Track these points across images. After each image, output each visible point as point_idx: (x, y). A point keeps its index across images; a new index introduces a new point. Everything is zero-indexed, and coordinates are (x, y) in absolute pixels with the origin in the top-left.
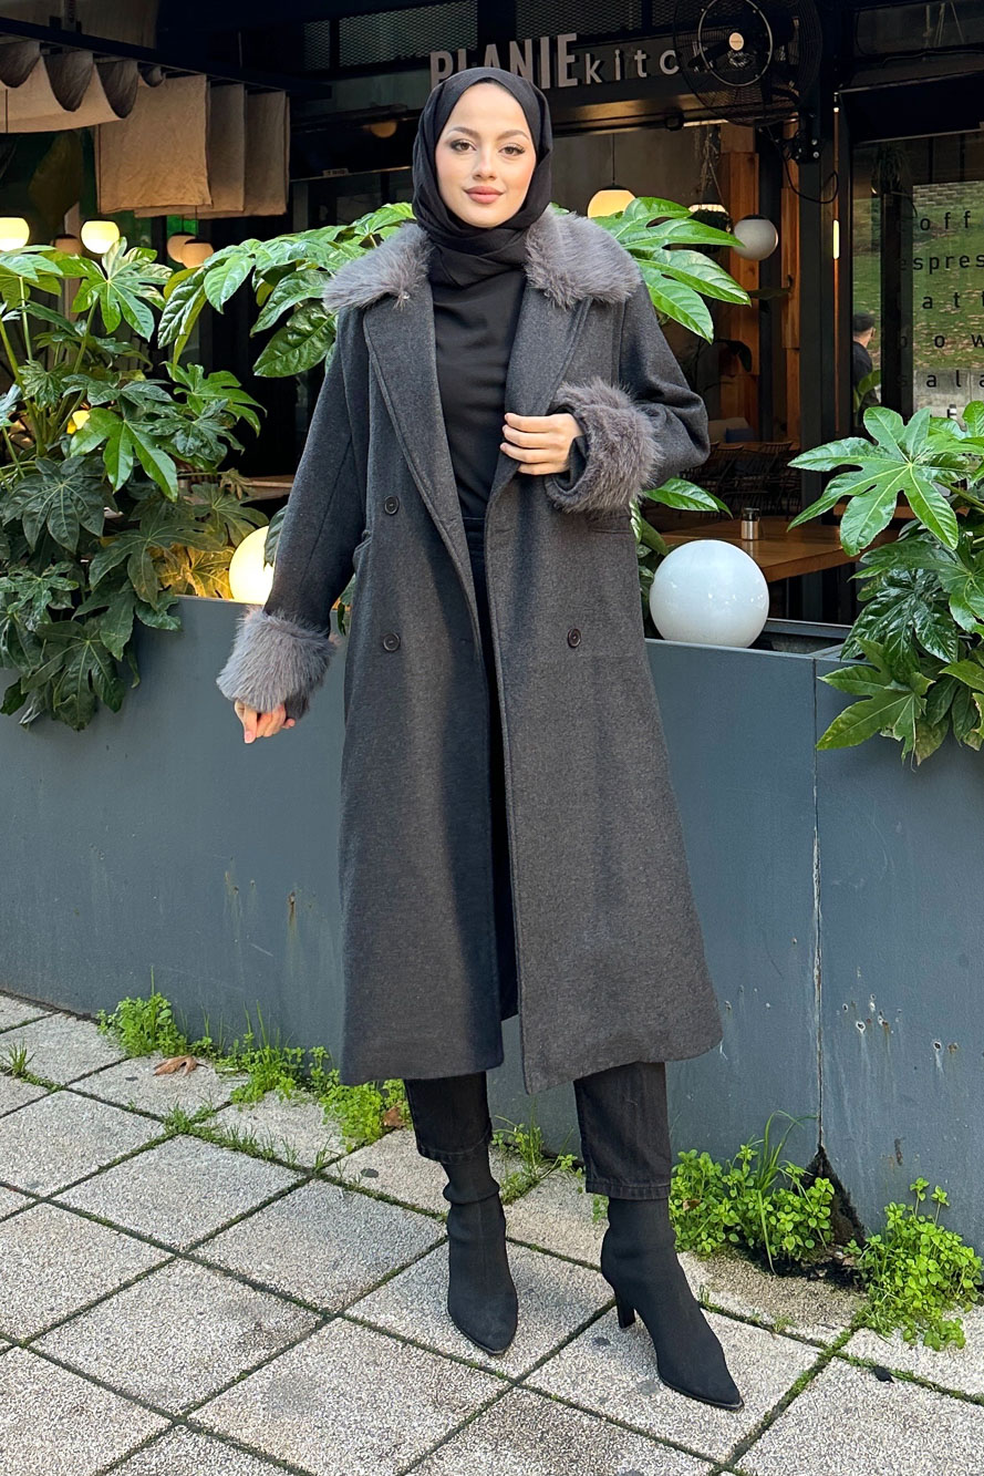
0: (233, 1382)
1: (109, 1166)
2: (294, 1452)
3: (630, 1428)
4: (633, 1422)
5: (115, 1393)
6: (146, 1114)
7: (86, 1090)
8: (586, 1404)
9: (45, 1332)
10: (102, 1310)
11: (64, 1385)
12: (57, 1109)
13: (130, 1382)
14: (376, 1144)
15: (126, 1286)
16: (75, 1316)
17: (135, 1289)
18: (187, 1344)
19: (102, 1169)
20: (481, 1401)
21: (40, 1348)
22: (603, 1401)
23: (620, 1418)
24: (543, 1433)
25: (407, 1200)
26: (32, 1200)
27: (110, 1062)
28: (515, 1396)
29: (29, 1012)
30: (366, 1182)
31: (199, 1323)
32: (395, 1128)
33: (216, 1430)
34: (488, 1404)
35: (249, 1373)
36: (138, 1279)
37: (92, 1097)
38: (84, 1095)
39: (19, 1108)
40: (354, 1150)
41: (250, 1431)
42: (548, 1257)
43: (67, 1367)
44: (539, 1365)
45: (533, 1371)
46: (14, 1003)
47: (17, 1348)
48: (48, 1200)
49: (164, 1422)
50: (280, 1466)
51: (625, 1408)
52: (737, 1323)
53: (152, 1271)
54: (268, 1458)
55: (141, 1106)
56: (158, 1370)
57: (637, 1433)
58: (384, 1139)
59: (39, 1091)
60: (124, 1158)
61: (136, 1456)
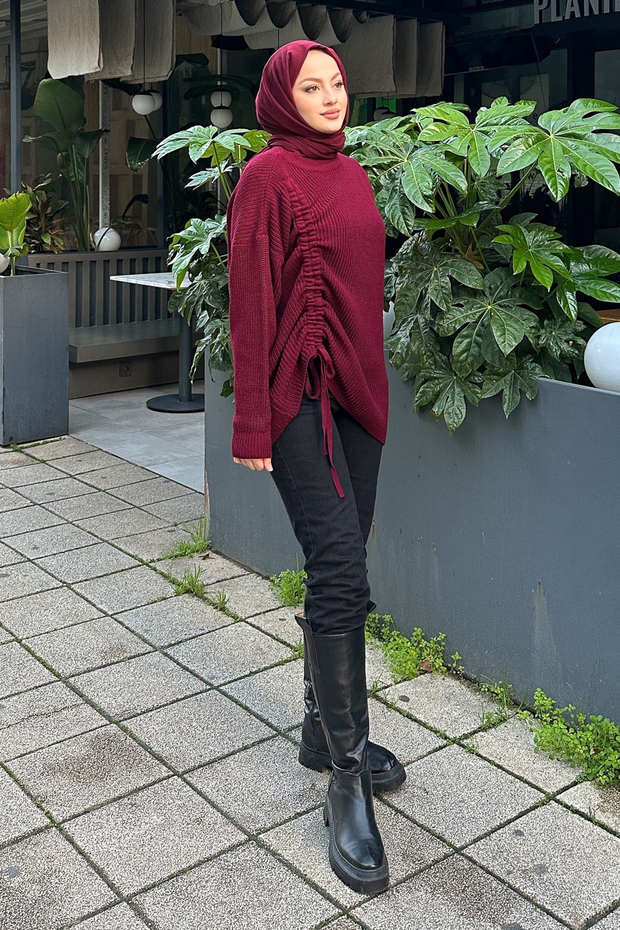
0: (290, 819)
1: (256, 672)
2: (312, 870)
3: (521, 894)
4: (525, 890)
5: (221, 814)
6: (284, 643)
7: (255, 623)
8: (497, 873)
9: (195, 769)
10: (228, 761)
11: (195, 804)
12: (236, 633)
13: (233, 808)
14: (413, 680)
15: (246, 748)
16: (213, 762)
17: (250, 751)
18: (269, 791)
19: (252, 673)
20: (432, 859)
21: (189, 779)
22: (509, 873)
23: (517, 886)
24: (466, 887)
25: (422, 719)
26: (208, 687)
27: (273, 608)
28: (454, 860)
29: (238, 570)
30: (401, 705)
31: (280, 778)
32: (426, 672)
33: (272, 848)
34: (436, 862)
35: (300, 814)
36: (253, 745)
37: (258, 628)
38: (253, 626)
39: (216, 630)
40: (400, 682)
41: (291, 852)
42: (500, 770)
43: (200, 793)
44: (475, 841)
45: (471, 845)
46: (230, 564)
47: (176, 777)
48: (217, 688)
49: (244, 837)
50: (302, 877)
51: (522, 880)
52: (611, 836)
53: (262, 741)
54: (297, 872)
55: (282, 637)
56: (250, 804)
57: (525, 898)
58: (419, 678)
59: (230, 620)
60: (266, 669)
61: (224, 855)
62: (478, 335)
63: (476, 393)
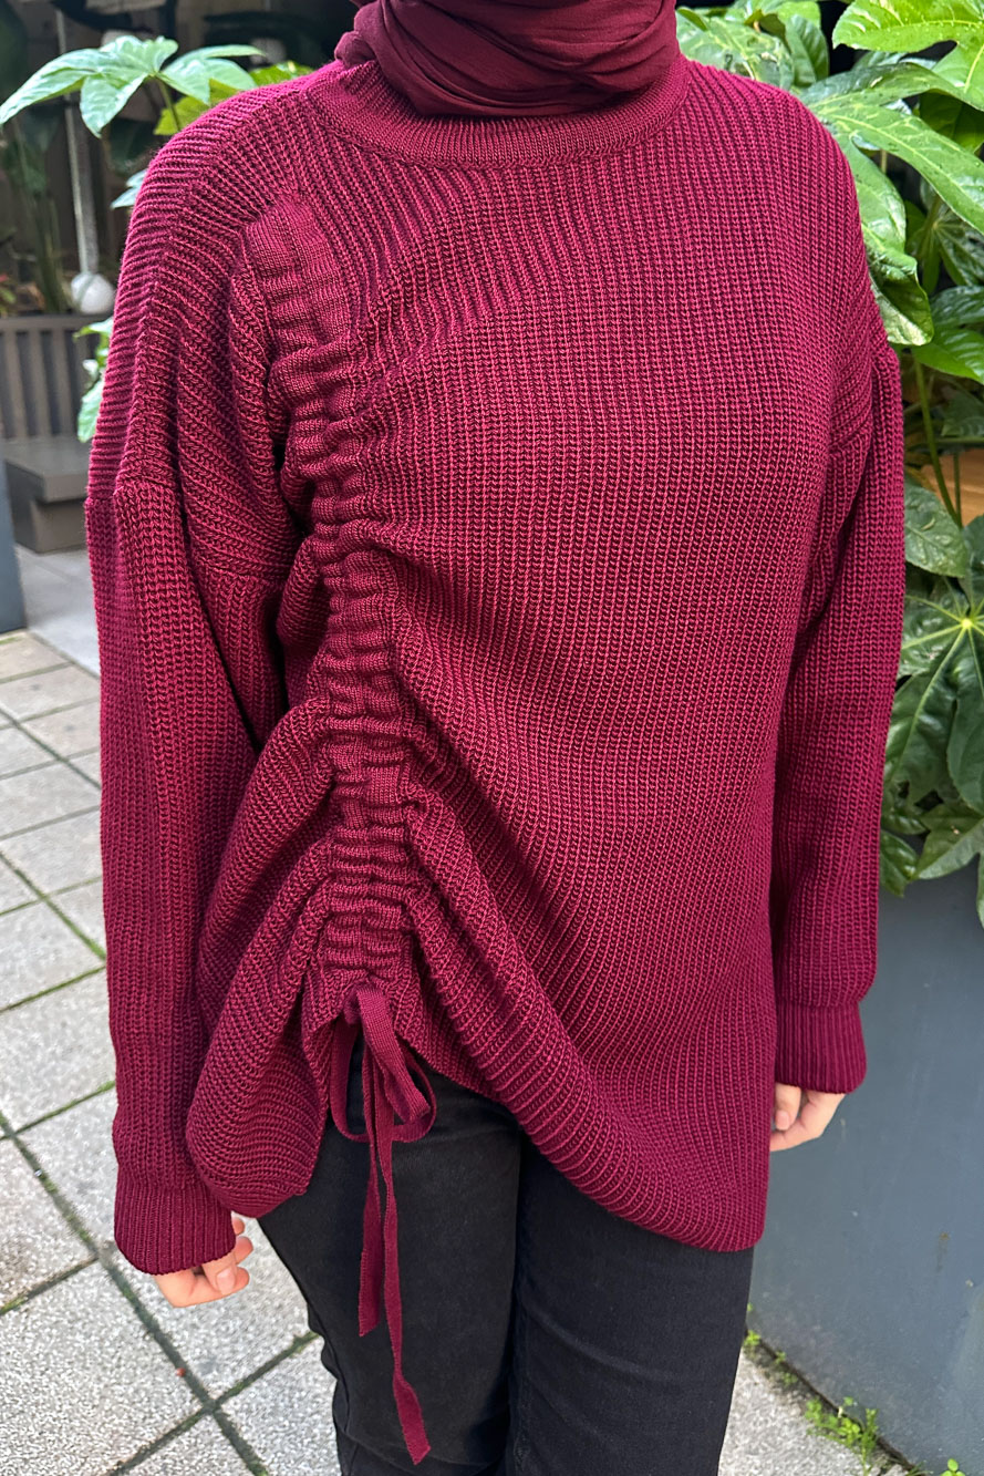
62: (930, 711)
63: (900, 862)
